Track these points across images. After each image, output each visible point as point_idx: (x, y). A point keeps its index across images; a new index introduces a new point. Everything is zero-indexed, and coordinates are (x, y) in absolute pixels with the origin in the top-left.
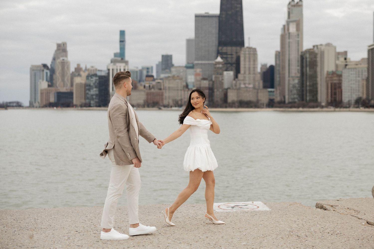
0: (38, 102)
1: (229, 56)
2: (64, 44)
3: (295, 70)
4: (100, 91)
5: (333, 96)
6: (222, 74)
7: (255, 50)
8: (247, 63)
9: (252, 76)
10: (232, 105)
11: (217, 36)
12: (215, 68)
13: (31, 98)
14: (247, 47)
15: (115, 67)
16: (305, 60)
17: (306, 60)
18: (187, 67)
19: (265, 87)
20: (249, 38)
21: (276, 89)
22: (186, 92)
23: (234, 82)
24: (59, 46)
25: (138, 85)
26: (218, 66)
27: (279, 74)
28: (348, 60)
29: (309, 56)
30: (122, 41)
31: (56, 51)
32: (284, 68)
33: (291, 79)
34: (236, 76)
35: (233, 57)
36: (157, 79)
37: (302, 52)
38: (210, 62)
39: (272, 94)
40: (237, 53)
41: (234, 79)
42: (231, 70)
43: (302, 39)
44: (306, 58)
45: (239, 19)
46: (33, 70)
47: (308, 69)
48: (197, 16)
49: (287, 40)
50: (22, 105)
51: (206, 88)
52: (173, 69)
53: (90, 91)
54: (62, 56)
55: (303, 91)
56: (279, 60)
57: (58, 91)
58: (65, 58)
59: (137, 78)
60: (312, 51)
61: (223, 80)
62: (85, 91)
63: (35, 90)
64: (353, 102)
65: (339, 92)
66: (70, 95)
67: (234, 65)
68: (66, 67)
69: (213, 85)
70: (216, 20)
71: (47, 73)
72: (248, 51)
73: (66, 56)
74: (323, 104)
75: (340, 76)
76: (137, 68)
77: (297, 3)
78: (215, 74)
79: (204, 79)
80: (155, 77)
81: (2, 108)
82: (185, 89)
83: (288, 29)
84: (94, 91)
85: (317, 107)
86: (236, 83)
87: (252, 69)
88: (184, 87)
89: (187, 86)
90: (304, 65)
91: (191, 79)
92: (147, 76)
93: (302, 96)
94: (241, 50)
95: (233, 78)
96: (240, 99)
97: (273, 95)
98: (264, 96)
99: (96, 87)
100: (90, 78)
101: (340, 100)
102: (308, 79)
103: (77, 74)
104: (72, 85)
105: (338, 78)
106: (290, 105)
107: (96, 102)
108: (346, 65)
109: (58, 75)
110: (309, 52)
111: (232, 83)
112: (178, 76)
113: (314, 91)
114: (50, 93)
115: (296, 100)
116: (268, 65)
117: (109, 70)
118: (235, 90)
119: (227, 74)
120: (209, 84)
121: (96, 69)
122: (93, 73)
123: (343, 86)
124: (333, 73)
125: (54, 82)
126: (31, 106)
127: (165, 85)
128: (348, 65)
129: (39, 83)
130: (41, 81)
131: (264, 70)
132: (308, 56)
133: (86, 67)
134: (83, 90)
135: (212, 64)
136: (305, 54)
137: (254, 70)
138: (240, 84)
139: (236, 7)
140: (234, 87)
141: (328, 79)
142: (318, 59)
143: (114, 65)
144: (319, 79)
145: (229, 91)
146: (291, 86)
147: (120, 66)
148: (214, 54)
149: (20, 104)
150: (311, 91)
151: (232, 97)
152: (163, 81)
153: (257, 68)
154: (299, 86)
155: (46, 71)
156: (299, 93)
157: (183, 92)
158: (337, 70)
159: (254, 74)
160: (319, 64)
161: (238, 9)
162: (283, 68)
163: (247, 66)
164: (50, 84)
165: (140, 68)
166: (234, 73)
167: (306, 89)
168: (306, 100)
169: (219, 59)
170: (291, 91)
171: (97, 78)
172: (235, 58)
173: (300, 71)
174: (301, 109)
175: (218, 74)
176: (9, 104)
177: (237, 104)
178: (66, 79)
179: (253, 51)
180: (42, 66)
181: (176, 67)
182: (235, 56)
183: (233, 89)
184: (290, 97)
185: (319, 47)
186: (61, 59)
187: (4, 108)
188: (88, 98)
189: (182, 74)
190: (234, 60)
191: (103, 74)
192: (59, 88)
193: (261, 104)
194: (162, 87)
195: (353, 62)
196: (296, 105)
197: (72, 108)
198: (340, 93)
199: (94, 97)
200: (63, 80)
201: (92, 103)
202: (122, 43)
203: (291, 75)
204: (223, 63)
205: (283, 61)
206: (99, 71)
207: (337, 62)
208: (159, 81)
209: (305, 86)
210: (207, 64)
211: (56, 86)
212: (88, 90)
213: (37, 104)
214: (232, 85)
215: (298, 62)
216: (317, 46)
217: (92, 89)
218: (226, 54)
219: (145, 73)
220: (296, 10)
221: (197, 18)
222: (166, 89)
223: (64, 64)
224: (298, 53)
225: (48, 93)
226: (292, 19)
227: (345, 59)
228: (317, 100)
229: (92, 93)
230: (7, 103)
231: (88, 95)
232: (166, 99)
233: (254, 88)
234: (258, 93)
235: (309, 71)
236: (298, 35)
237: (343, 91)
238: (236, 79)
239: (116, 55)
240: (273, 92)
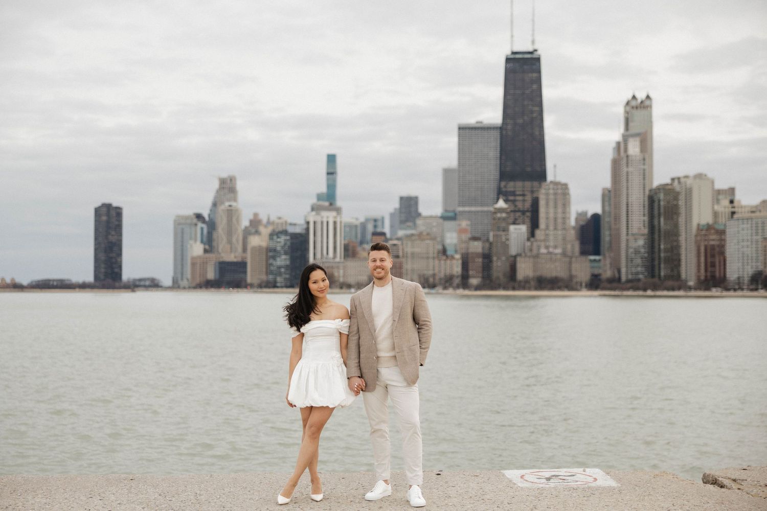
0: (188, 279)
1: (520, 198)
2: (232, 179)
3: (638, 221)
4: (293, 259)
5: (709, 269)
6: (506, 230)
7: (565, 187)
8: (552, 210)
9: (560, 232)
10: (524, 285)
11: (498, 162)
12: (494, 219)
13: (175, 272)
14: (551, 182)
15: (318, 219)
16: (656, 205)
17: (659, 205)
18: (444, 218)
19: (584, 253)
20: (555, 166)
21: (604, 255)
22: (443, 262)
23: (528, 244)
24: (223, 182)
25: (359, 249)
26: (499, 215)
27: (610, 229)
28: (736, 204)
29: (664, 197)
30: (331, 173)
31: (217, 192)
32: (619, 219)
33: (630, 237)
34: (532, 234)
35: (526, 199)
36: (391, 239)
37: (650, 191)
38: (485, 209)
39: (596, 264)
40: (532, 192)
41: (528, 239)
42: (523, 223)
43: (651, 166)
44: (659, 201)
45: (537, 133)
46: (179, 224)
47: (662, 220)
48: (462, 129)
49: (624, 169)
50: (161, 284)
51: (477, 255)
52: (419, 222)
53: (275, 260)
54: (229, 200)
55: (653, 260)
56: (610, 205)
57: (221, 260)
58: (234, 204)
59: (356, 237)
60: (670, 187)
61: (508, 240)
62: (267, 260)
63: (182, 259)
64: (746, 280)
65: (720, 262)
66: (241, 266)
67: (528, 214)
68: (234, 219)
69: (490, 249)
70: (497, 134)
71: (202, 229)
72: (553, 189)
73: (235, 200)
74: (691, 283)
75: (722, 233)
76: (357, 219)
77: (642, 102)
78: (493, 231)
79: (475, 239)
80: (388, 235)
81: (127, 290)
82: (440, 257)
83: (626, 150)
84: (283, 260)
85: (679, 289)
86: (532, 245)
87: (560, 221)
88: (439, 252)
89: (444, 251)
90: (656, 212)
91: (451, 238)
92: (375, 234)
93: (651, 267)
94: (540, 187)
95: (526, 237)
96: (538, 274)
97: (600, 268)
98: (582, 269)
99: (286, 253)
100: (275, 237)
101: (722, 275)
102: (662, 238)
103: (253, 230)
104: (245, 250)
105: (718, 236)
106: (629, 285)
107: (285, 279)
108: (733, 213)
109: (221, 231)
110: (664, 189)
111: (524, 245)
112: (428, 234)
113: (674, 261)
114: (207, 263)
115: (641, 276)
116: (590, 214)
117: (308, 223)
118: (529, 257)
119: (516, 229)
120: (483, 248)
121: (286, 222)
122: (280, 229)
123: (727, 250)
124: (709, 227)
125: (215, 244)
126: (176, 286)
127: (405, 250)
128: (738, 213)
129: (189, 246)
130: (191, 242)
131: (582, 223)
132: (662, 196)
133: (269, 219)
134: (264, 257)
135: (487, 212)
136: (656, 193)
137: (564, 223)
138: (539, 247)
139: (532, 112)
140: (529, 254)
141: (699, 238)
142: (681, 203)
143: (318, 214)
144: (682, 239)
145: (518, 259)
146: (631, 250)
147: (328, 217)
148: (493, 195)
149: (156, 282)
150: (668, 260)
151: (524, 270)
152: (402, 242)
153: (569, 218)
154: (645, 251)
155: (200, 225)
156: (646, 264)
157: (437, 262)
158: (715, 222)
159: (564, 229)
160: (682, 210)
161: (535, 115)
162: (617, 218)
163: (551, 215)
164: (207, 247)
165: (362, 220)
166: (528, 227)
167: (659, 256)
168: (659, 275)
169: (501, 204)
170: (632, 261)
171: (288, 238)
172: (530, 202)
173: (647, 225)
174: (649, 292)
175: (499, 229)
176: (138, 283)
177: (533, 283)
178: (234, 240)
179: (561, 189)
180: (195, 216)
181: (426, 218)
182: (529, 198)
183: (526, 256)
184: (629, 271)
185: (682, 180)
186: (227, 204)
187: (130, 290)
188: (271, 273)
189: (435, 230)
190: (528, 205)
191: (298, 230)
192: (223, 255)
193: (577, 283)
194: (401, 254)
195: (745, 207)
196: (641, 284)
197: (245, 290)
198: (722, 263)
199: (283, 270)
200: (230, 242)
201: (278, 281)
202: (331, 176)
203: (630, 232)
204: (509, 210)
205: (617, 206)
206: (291, 224)
207: (716, 207)
208: (395, 242)
209: (656, 250)
210: (478, 212)
211: (218, 251)
212: (271, 259)
213: (184, 283)
214: (524, 249)
215: (644, 207)
216: (679, 179)
217: (279, 257)
218: (513, 194)
219: (370, 228)
220: (638, 115)
221: (461, 131)
222: (407, 257)
223: (232, 213)
224: (644, 192)
225: (204, 263)
226: (632, 131)
227: (732, 202)
228: (679, 276)
229: (278, 264)
230: (135, 280)
231: (272, 267)
232: (407, 274)
233: (564, 254)
234: (570, 263)
235: (665, 224)
236: (644, 159)
237: (727, 259)
238: (532, 239)
239: (320, 197)
240: (600, 260)
